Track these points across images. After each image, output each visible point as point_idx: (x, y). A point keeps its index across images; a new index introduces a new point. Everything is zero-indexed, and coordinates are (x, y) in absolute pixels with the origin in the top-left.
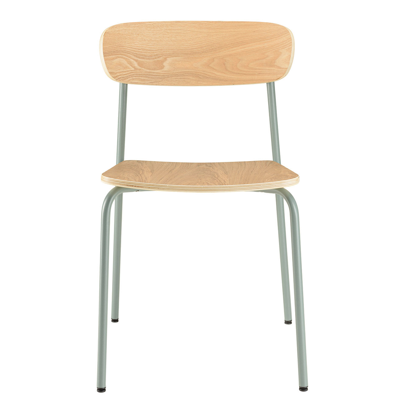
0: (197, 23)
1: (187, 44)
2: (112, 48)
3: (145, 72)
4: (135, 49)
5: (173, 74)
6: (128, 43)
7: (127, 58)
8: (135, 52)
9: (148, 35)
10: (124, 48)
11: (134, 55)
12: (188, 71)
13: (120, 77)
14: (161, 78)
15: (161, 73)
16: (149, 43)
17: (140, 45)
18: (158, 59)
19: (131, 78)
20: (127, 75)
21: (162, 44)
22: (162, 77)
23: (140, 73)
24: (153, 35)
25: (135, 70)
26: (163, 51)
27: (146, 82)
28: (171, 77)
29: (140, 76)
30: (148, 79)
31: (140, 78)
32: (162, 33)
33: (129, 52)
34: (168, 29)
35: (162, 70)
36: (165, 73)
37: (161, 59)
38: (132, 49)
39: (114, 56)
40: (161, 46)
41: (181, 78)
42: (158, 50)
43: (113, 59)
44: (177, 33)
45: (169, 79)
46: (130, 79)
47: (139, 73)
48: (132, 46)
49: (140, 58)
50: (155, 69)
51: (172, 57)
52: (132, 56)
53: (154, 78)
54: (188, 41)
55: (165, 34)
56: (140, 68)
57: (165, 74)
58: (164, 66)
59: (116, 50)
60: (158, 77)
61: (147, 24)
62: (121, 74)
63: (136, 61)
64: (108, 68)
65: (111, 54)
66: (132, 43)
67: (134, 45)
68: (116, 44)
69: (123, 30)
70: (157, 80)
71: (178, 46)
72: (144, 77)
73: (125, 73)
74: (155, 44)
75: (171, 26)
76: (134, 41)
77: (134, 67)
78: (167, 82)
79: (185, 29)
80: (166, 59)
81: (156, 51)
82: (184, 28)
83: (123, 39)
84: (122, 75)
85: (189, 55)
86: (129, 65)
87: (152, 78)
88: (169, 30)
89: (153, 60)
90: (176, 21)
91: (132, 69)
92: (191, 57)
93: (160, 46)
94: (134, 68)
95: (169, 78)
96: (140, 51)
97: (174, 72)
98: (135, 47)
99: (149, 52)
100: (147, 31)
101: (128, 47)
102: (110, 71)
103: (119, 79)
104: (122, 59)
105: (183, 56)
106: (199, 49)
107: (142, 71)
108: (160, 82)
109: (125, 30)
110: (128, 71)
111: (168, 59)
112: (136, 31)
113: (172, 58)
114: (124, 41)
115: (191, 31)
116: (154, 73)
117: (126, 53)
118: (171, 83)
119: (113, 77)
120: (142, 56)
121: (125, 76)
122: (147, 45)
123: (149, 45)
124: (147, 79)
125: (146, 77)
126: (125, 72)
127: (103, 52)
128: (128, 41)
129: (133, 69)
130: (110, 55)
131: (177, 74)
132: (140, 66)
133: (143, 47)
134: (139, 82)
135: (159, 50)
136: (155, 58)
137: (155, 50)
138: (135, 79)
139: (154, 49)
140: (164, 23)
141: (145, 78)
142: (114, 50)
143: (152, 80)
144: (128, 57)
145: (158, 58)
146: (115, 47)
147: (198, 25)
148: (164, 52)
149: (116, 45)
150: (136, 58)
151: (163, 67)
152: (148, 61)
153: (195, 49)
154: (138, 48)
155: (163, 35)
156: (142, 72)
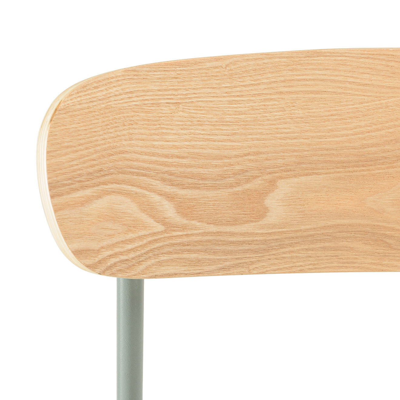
0: (381, 57)
1: (346, 129)
2: (84, 163)
3: (202, 234)
4: (167, 156)
5: (299, 234)
6: (143, 140)
7: (139, 190)
8: (166, 169)
9: (211, 105)
10: (127, 156)
11: (163, 180)
12: (347, 221)
13: (113, 260)
14: (256, 252)
15: (257, 234)
16: (217, 132)
17: (186, 140)
18: (248, 186)
19: (153, 261)
20: (138, 253)
21: (261, 134)
22: (262, 246)
23: (185, 240)
24: (230, 102)
25: (165, 231)
26: (264, 156)
27: (207, 268)
28: (291, 245)
29: (183, 251)
30: (212, 257)
31: (186, 255)
32: (259, 95)
33: (144, 169)
34: (282, 79)
35: (260, 223)
36: (270, 234)
37: (257, 184)
38: (154, 158)
39: (88, 192)
40: (258, 140)
41: (324, 248)
42: (246, 155)
43: (88, 200)
44: (312, 92)
45: (284, 253)
46: (149, 263)
47: (179, 241)
48: (154, 146)
49: (183, 186)
50: (235, 222)
51: (295, 176)
52: (154, 182)
53: (231, 252)
54: (349, 121)
55: (269, 97)
56: (185, 221)
57: (271, 238)
58: (266, 210)
59: (96, 168)
60: (247, 247)
61: (208, 65)
62: (117, 250)
63: (170, 197)
64: (68, 236)
65: (78, 185)
66: (156, 137)
67: (161, 143)
68: (98, 148)
69: (120, 94)
70: (242, 258)
71: (312, 137)
72: (198, 251)
73: (130, 247)
74: (234, 134)
75: (289, 68)
76: (164, 131)
77: (163, 221)
78: (276, 261)
79: (340, 78)
80: (272, 184)
81: (240, 159)
82: (337, 73)
83: (121, 128)
84: (121, 253)
85: (351, 169)
86: (144, 217)
87: (226, 253)
88: (282, 84)
89: (230, 190)
90: (308, 52)
91: (155, 230)
92: (358, 173)
93: (253, 140)
94: (164, 224)
95: (284, 250)
96: (184, 161)
97: (303, 227)
98: (165, 152)
99: (215, 162)
100: (209, 90)
101: (141, 153)
102: (77, 245)
103: (110, 267)
104: (120, 198)
105: (332, 171)
106: (387, 147)
107: (189, 232)
108: (252, 263)
109: (131, 92)
110: (141, 238)
111: (281, 183)
112: (170, 92)
113: (296, 180)
114: (125, 132)
115: (360, 84)
116: (232, 234)
117: (133, 173)
118: (291, 265)
119: (88, 266)
120: (190, 181)
121: (132, 255)
122: (208, 140)
123: (215, 138)
124: (209, 259)
125: (205, 251)
126: (131, 241)
127: (49, 183)
128: (142, 131)
129: (160, 228)
130: (77, 190)
131: (311, 233)
132: (184, 215)
133: (193, 147)
134: (183, 269)
135: (249, 154)
136: (238, 184)
137: (236, 156)
138: (167, 261)
139: (234, 153)
140: (265, 61)
141: (201, 256)
142: (90, 170)
143: (226, 260)
144: (141, 188)
145: (248, 181)
146: (94, 156)
147: (384, 63)
148: (267, 159)
149: (96, 152)
150: (168, 189)
151: (262, 213)
152: (211, 194)
153: (373, 145)
154: (175, 152)
155: (265, 100)
156: (192, 235)
